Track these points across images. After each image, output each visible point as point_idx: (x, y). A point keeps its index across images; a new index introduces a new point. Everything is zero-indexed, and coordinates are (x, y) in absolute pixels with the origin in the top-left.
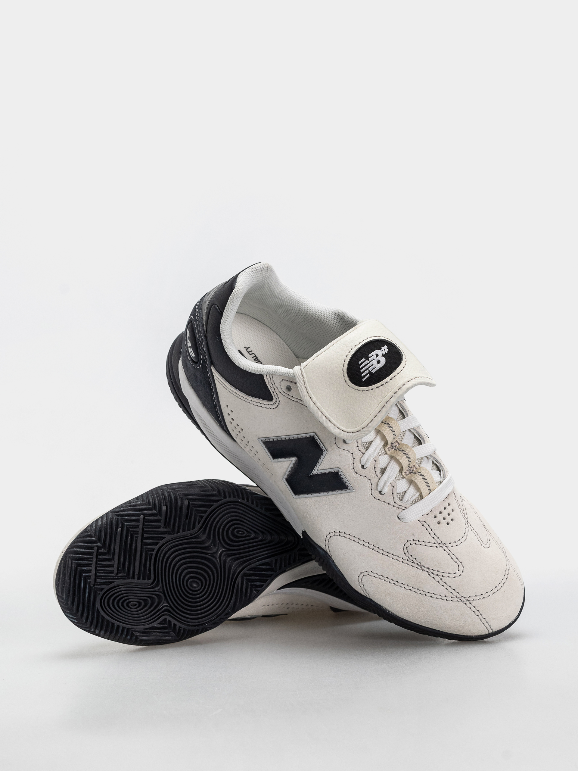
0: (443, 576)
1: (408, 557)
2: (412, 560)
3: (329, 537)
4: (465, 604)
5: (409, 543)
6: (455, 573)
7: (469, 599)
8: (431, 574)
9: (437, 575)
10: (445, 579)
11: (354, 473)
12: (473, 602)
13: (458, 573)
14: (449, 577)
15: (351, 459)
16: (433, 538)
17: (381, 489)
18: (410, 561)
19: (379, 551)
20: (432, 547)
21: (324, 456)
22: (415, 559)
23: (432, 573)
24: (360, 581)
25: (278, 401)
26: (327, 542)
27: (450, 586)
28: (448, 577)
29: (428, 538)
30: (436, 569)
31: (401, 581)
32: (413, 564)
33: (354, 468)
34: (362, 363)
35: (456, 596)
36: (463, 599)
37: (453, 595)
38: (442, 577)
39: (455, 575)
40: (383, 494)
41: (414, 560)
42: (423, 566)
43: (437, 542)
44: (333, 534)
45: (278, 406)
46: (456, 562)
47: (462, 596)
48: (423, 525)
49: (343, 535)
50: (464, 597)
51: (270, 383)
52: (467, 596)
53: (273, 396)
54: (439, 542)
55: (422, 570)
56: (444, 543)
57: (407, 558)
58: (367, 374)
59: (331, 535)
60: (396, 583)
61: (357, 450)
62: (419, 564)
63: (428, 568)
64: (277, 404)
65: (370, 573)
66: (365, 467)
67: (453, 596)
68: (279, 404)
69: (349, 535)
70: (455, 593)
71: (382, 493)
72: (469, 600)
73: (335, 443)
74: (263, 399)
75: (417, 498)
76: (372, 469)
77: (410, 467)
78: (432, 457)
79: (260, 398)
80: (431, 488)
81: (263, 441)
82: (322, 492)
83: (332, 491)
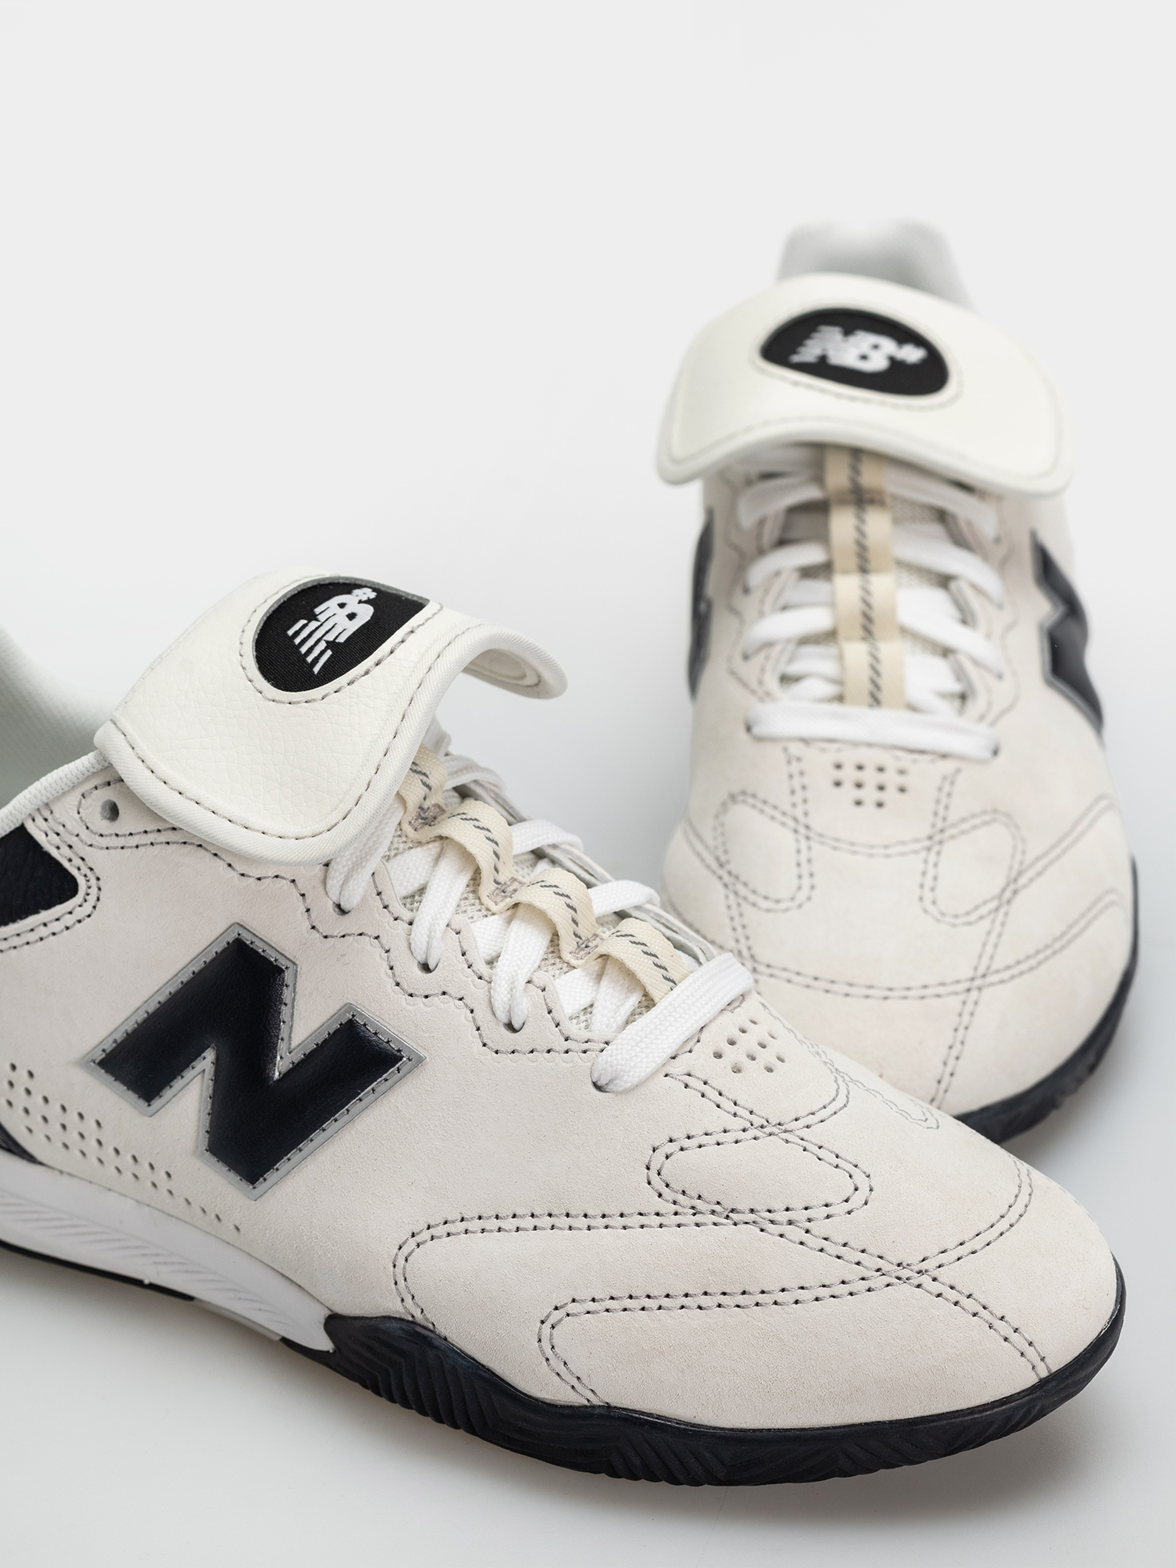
0: (809, 1220)
1: (675, 1203)
2: (693, 1208)
3: (401, 1262)
4: (919, 1286)
5: (660, 1155)
6: (847, 1201)
7: (924, 1266)
8: (770, 1227)
9: (790, 1223)
10: (820, 1227)
11: (404, 1000)
12: (943, 1274)
13: (857, 1200)
14: (831, 1216)
15: (378, 958)
16: (735, 1115)
17: (508, 1014)
18: (685, 1210)
19: (574, 1225)
20: (740, 1141)
21: (291, 988)
22: (700, 1197)
23: (772, 1222)
24: (549, 1353)
25: (93, 882)
26: (403, 1281)
27: (845, 1245)
28: (828, 1217)
29: (718, 1120)
30: (779, 1206)
31: (678, 1289)
32: (698, 1218)
33: (398, 984)
34: (297, 633)
35: (878, 1270)
36: (905, 1273)
37: (866, 1268)
38: (808, 1225)
39: (848, 1206)
40: (521, 1029)
41: (698, 1204)
42: (733, 1211)
43: (752, 1125)
44: (412, 1243)
45: (98, 899)
46: (837, 1166)
47: (899, 1265)
48: (686, 1086)
49: (442, 1230)
50: (904, 1264)
51: (52, 836)
52: (914, 1259)
53: (74, 872)
54: (758, 1122)
55: (735, 1224)
56: (774, 1121)
57: (674, 1208)
58: (322, 653)
59: (406, 1250)
60: (665, 1302)
61: (386, 920)
62: (717, 1208)
63: (752, 1211)
64: (94, 891)
65: (572, 1308)
66: (431, 967)
67: (866, 1274)
68: (100, 889)
69: (462, 1220)
70: (873, 1262)
71: (516, 1026)
72: (926, 1271)
73: (313, 927)
74: (48, 906)
75: (638, 1011)
76: (455, 961)
77: (583, 938)
78: (647, 911)
79: (40, 910)
80: (672, 975)
81: (97, 1061)
82: (330, 1121)
83: (357, 1098)
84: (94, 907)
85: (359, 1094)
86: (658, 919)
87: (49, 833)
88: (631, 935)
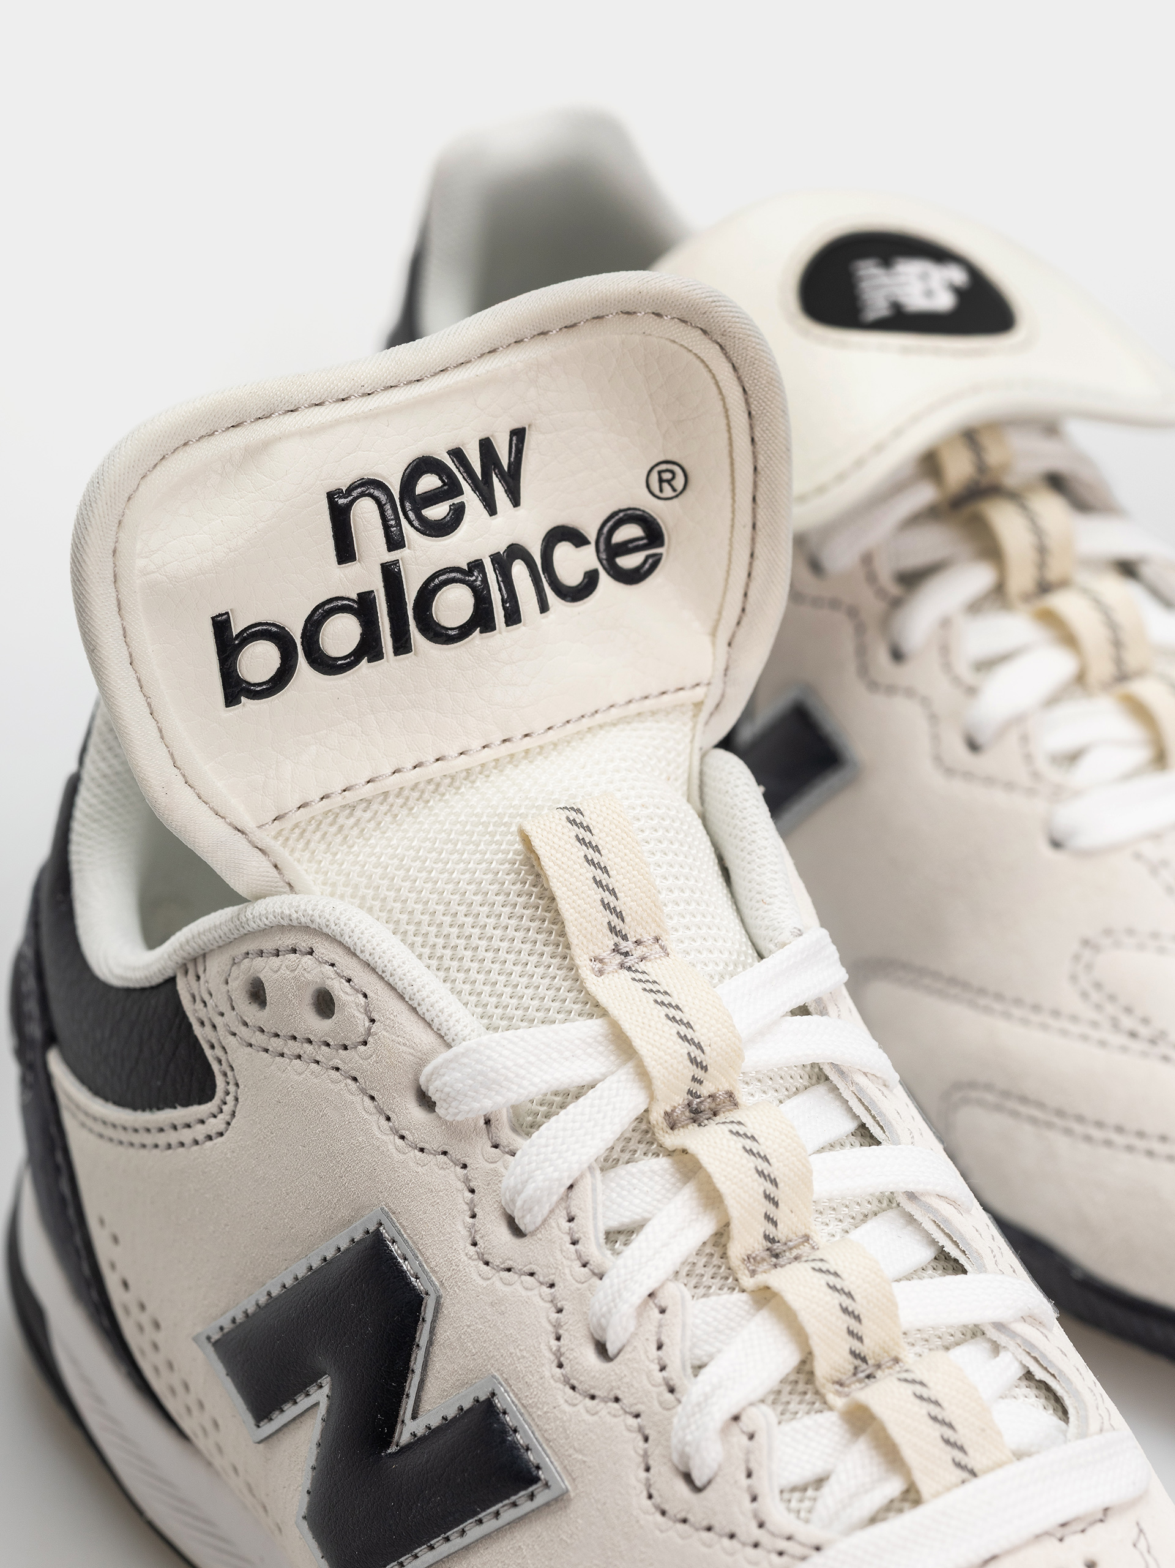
11: (563, 1392)
15: (544, 1318)
25: (231, 1086)
33: (560, 1366)
40: (703, 1489)
45: (233, 1114)
51: (198, 1004)
53: (214, 1063)
64: (230, 1101)
66: (610, 1352)
68: (237, 1100)
71: (698, 1481)
73: (474, 1243)
74: (186, 1104)
75: (896, 1505)
76: (643, 1357)
77: (871, 1362)
78: (1013, 1335)
79: (177, 1105)
80: (974, 1460)
81: (213, 1340)
82: (440, 1538)
83: (476, 1518)
84: (228, 1124)
85: (479, 1513)
86: (1027, 1350)
87: (198, 999)
88: (922, 1384)
